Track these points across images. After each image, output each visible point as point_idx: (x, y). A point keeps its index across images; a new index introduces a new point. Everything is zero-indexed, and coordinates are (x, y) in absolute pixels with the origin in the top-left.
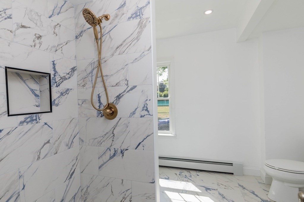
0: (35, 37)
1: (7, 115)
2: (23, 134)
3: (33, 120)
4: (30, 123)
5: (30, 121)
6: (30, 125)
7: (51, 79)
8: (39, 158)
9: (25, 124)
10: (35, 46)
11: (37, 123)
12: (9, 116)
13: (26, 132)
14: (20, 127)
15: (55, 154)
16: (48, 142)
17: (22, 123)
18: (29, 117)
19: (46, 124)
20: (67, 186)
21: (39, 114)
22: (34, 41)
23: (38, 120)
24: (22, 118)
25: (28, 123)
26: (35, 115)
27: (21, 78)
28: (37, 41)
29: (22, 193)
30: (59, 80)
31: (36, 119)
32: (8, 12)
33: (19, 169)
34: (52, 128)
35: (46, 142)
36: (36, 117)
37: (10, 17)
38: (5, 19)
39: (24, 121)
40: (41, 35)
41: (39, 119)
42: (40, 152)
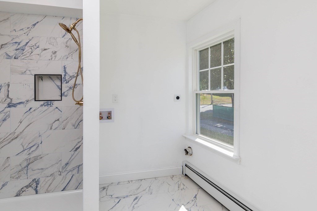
0: (52, 53)
1: (34, 100)
2: (42, 112)
3: (48, 105)
4: (46, 106)
5: (46, 105)
6: (46, 107)
7: (62, 78)
8: (51, 129)
9: (44, 106)
10: (52, 59)
11: (51, 106)
12: (35, 100)
13: (44, 111)
14: (41, 108)
15: (63, 129)
16: (58, 120)
17: (42, 105)
18: (46, 103)
19: (57, 108)
20: (72, 156)
21: (53, 101)
22: (51, 56)
23: (51, 105)
24: (42, 103)
25: (45, 106)
26: (50, 101)
27: (52, 79)
28: (53, 56)
29: (40, 145)
30: (69, 78)
31: (50, 104)
32: (37, 45)
33: (39, 131)
34: (61, 112)
35: (57, 119)
36: (50, 103)
37: (38, 47)
38: (36, 49)
39: (43, 105)
40: (56, 51)
41: (53, 105)
42: (52, 125)
